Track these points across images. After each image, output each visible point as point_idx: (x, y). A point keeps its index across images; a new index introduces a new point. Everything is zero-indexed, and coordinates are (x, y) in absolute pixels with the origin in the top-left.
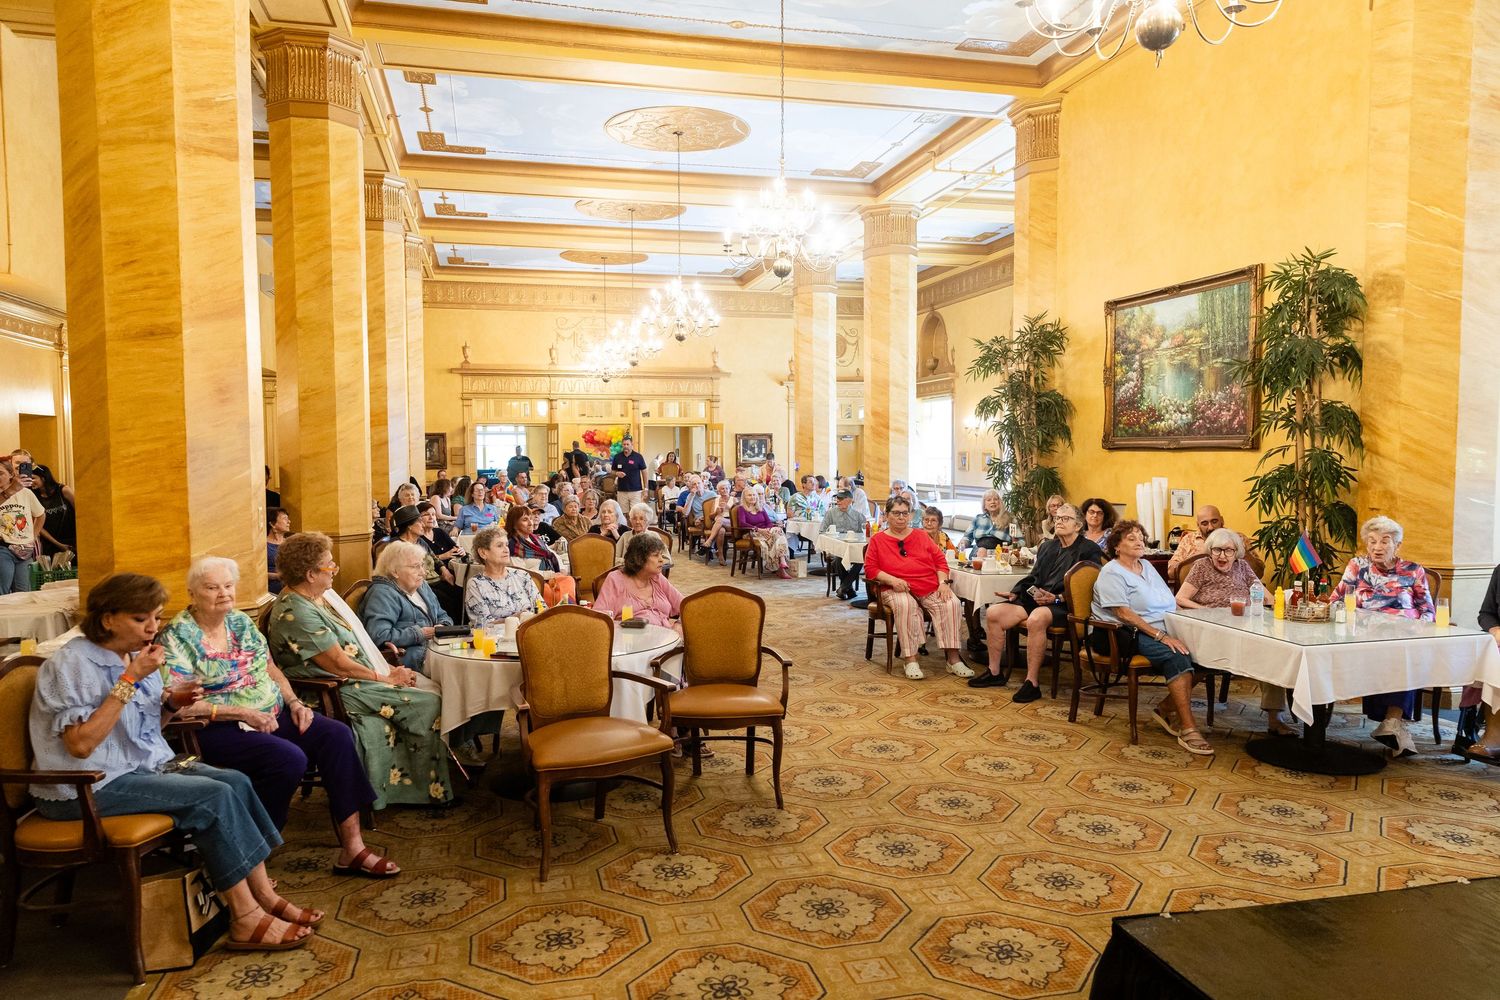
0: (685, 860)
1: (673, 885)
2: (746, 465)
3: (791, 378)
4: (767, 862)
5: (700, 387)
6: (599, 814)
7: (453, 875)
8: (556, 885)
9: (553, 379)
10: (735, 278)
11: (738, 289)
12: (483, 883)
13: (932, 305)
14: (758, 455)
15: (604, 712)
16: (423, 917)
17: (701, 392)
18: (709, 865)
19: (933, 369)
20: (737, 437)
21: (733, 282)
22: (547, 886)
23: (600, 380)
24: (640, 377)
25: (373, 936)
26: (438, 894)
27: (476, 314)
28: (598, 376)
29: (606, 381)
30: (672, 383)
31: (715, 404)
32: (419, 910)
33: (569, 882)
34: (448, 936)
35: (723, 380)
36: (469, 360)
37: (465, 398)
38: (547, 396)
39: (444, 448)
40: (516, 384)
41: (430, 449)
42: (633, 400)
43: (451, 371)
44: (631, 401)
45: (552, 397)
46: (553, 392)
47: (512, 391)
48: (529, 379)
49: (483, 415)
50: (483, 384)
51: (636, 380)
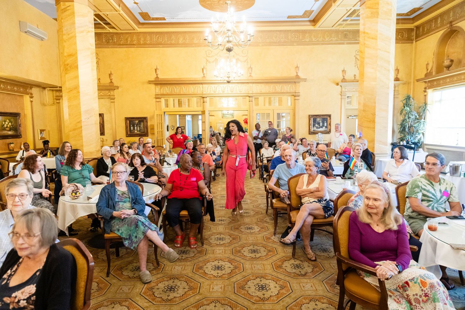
2: (315, 133)
3: (344, 80)
5: (287, 88)
9: (204, 86)
10: (310, 21)
11: (311, 28)
13: (451, 22)
14: (322, 127)
17: (288, 91)
19: (448, 67)
20: (310, 117)
21: (308, 23)
24: (253, 83)
27: (161, 50)
30: (272, 85)
31: (297, 98)
35: (302, 84)
36: (158, 76)
37: (158, 97)
38: (201, 95)
39: (147, 125)
40: (184, 89)
41: (137, 126)
42: (249, 97)
43: (150, 82)
44: (248, 97)
45: (204, 96)
46: (204, 93)
47: (182, 93)
48: (191, 86)
49: (168, 107)
50: (166, 90)
51: (251, 85)
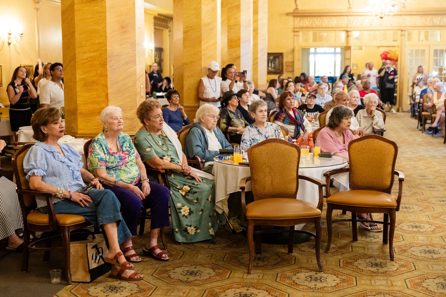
0: (325, 275)
1: (312, 284)
4: (368, 282)
6: (290, 251)
7: (209, 266)
8: (255, 276)
9: (349, 18)
12: (221, 271)
15: (293, 196)
16: (189, 280)
18: (336, 279)
22: (250, 276)
23: (378, 17)
24: (407, 15)
25: (165, 283)
26: (199, 272)
28: (376, 15)
29: (381, 18)
30: (429, 18)
32: (188, 277)
33: (261, 277)
34: (196, 288)
36: (298, 7)
37: (295, 31)
38: (346, 29)
39: (282, 62)
40: (326, 22)
41: (271, 63)
42: (402, 31)
43: (288, 14)
44: (400, 31)
45: (348, 29)
46: (349, 26)
47: (323, 26)
48: (334, 18)
49: (306, 41)
50: (306, 22)
51: (404, 17)
